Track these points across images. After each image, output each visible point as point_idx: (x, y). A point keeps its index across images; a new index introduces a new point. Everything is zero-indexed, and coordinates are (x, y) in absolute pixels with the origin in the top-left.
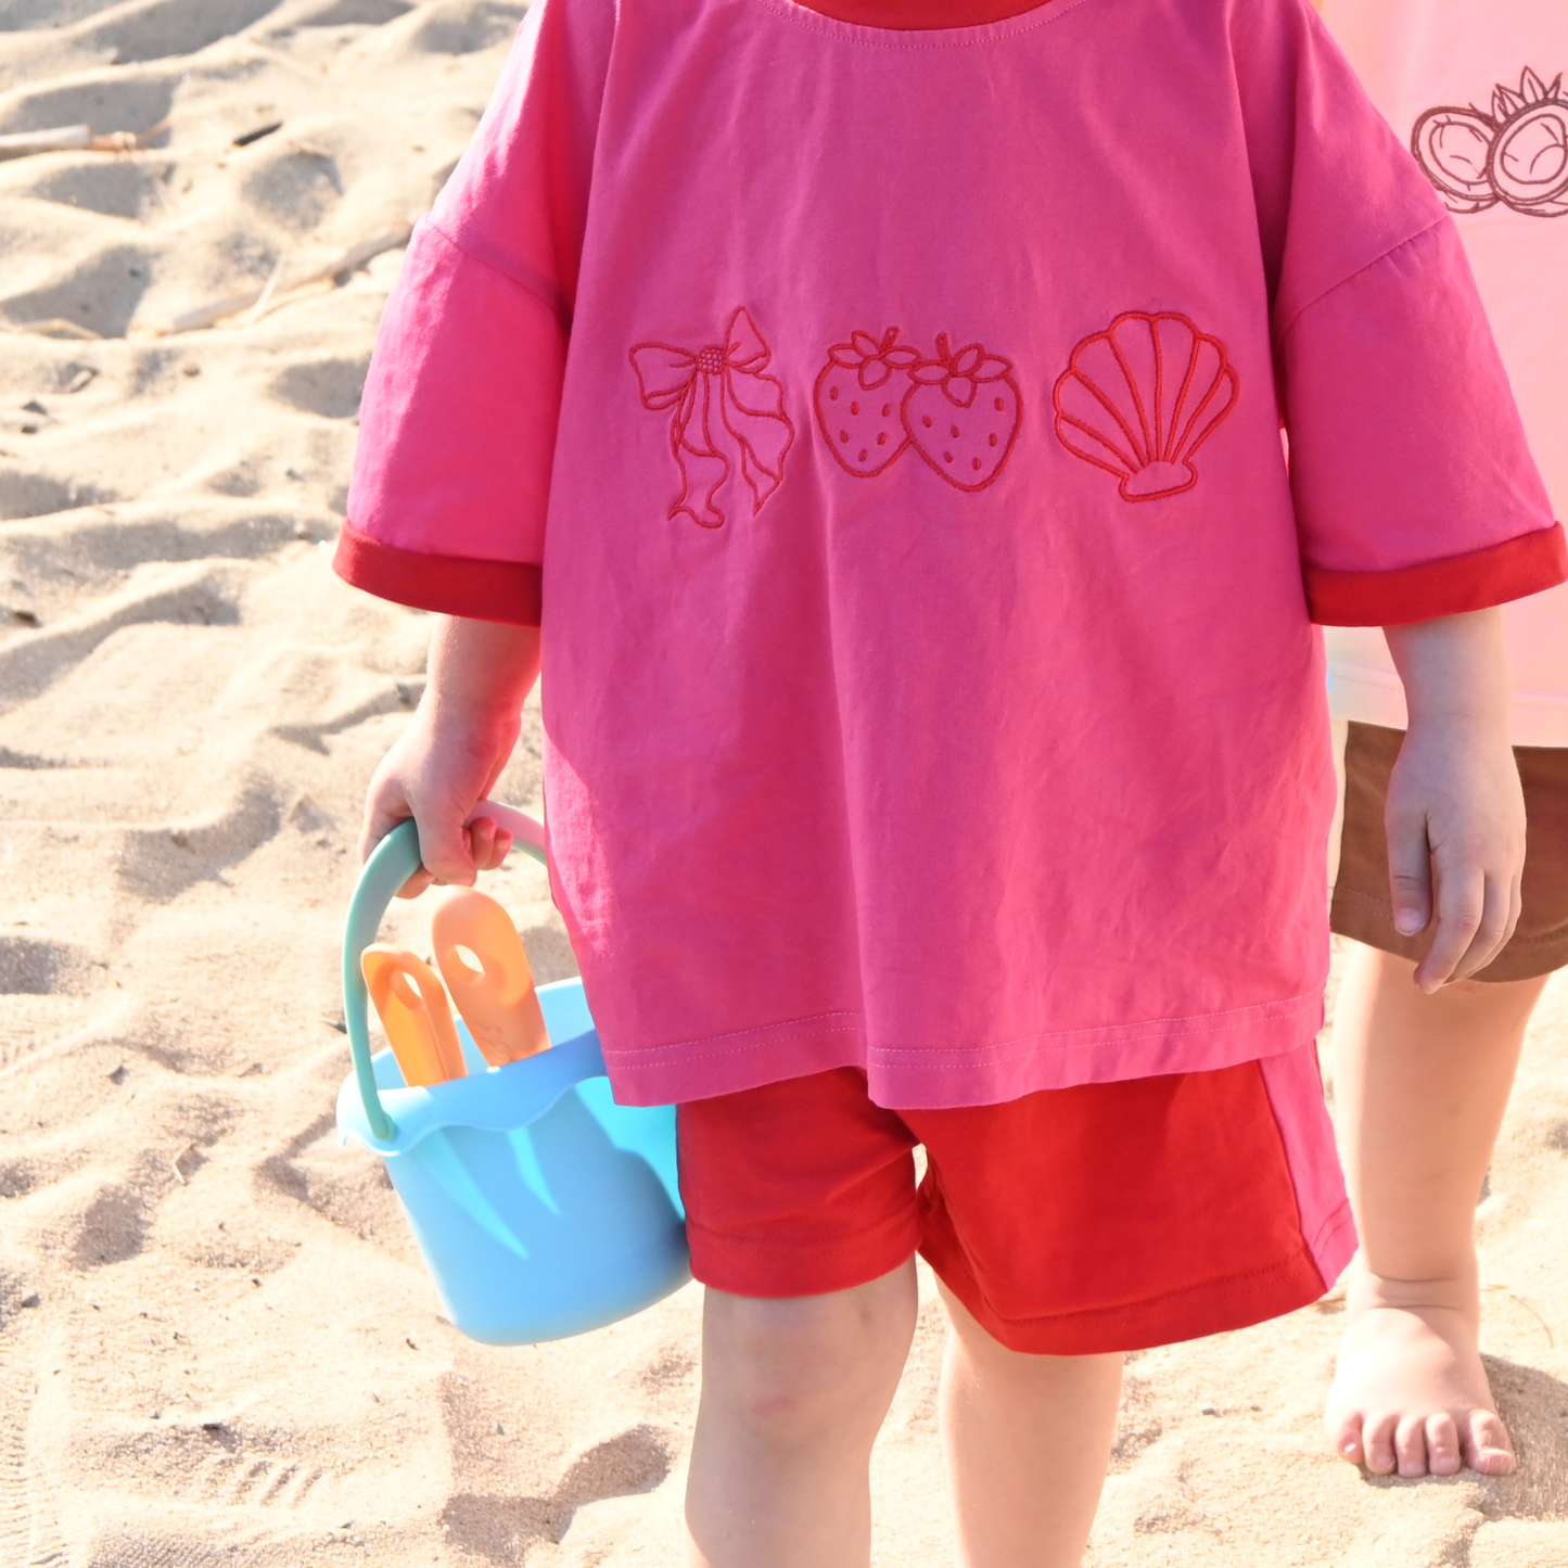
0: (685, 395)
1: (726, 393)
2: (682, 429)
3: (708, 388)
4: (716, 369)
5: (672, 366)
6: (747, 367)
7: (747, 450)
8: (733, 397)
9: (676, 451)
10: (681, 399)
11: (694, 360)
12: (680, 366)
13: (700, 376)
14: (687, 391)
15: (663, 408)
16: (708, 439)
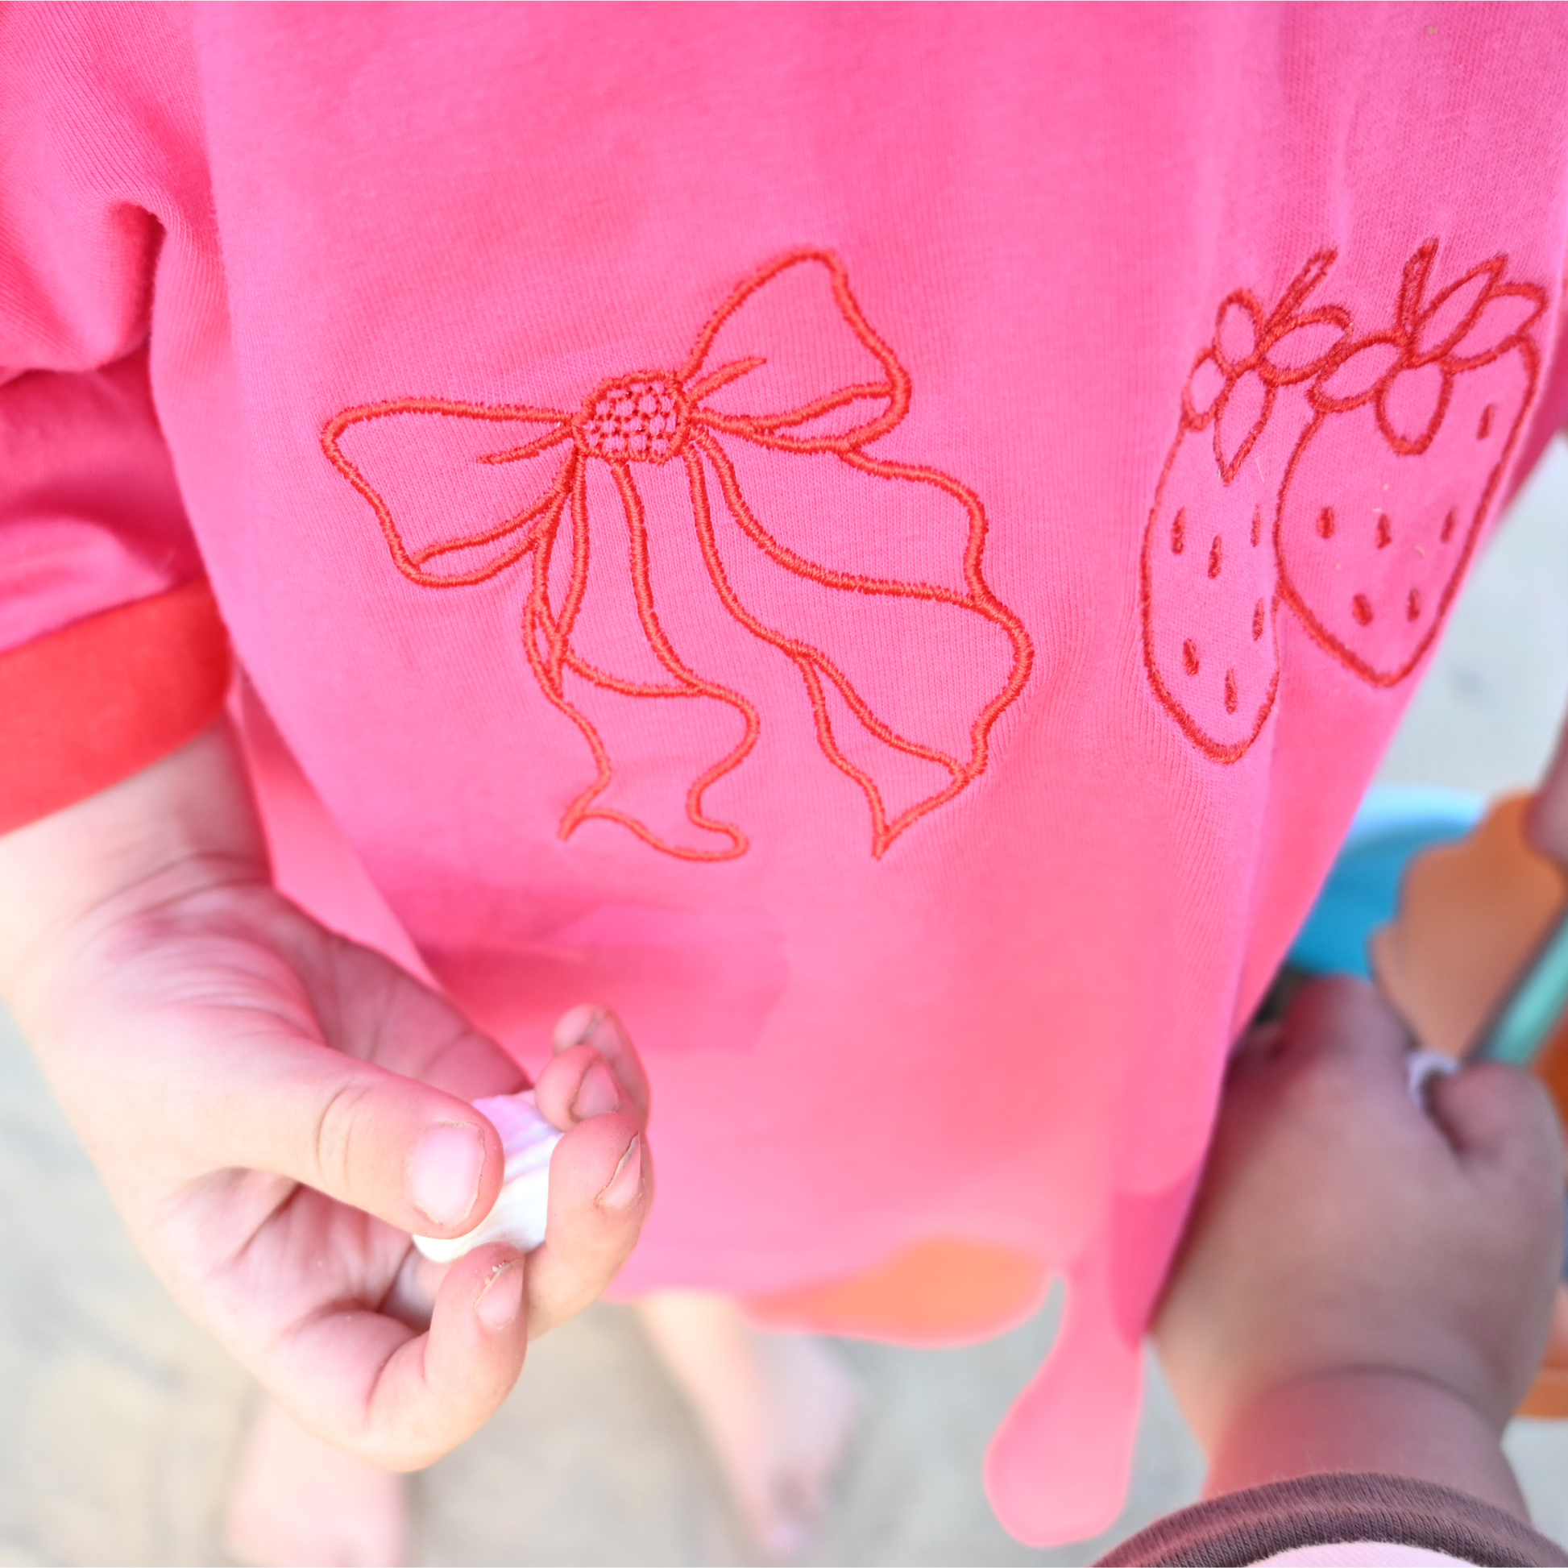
0: (551, 534)
1: (721, 517)
2: (563, 630)
3: (635, 508)
4: (658, 445)
5: (488, 459)
6: (801, 432)
7: (827, 684)
8: (754, 530)
9: (555, 690)
10: (540, 548)
11: (567, 427)
12: (515, 456)
13: (596, 473)
14: (556, 521)
15: (476, 582)
16: (666, 653)
